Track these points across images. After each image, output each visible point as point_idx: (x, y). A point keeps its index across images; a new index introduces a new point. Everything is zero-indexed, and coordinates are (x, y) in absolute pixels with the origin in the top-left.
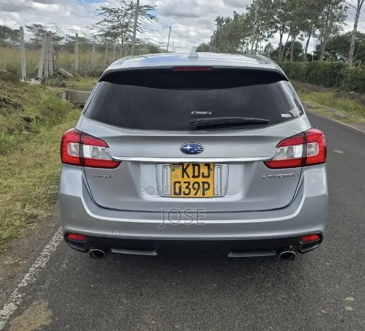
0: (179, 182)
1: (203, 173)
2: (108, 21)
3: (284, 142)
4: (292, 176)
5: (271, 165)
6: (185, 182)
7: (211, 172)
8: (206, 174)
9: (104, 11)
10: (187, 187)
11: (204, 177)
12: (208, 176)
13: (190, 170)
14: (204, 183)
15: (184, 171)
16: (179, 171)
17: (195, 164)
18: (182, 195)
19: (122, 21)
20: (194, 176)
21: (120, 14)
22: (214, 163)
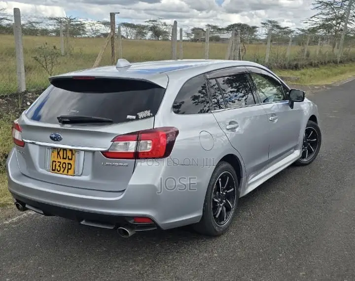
0: (55, 162)
1: (68, 157)
2: (323, 14)
3: (119, 138)
4: (127, 166)
5: (108, 155)
6: (58, 162)
7: (73, 156)
8: (70, 158)
9: (320, 5)
10: (59, 166)
11: (69, 159)
12: (71, 159)
13: (61, 153)
14: (69, 164)
15: (58, 153)
16: (56, 153)
17: (64, 150)
18: (56, 171)
19: (337, 13)
20: (63, 158)
21: (335, 6)
22: (75, 150)
